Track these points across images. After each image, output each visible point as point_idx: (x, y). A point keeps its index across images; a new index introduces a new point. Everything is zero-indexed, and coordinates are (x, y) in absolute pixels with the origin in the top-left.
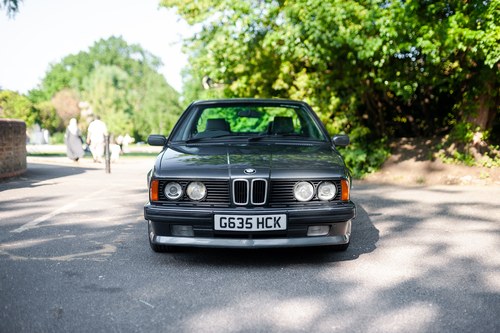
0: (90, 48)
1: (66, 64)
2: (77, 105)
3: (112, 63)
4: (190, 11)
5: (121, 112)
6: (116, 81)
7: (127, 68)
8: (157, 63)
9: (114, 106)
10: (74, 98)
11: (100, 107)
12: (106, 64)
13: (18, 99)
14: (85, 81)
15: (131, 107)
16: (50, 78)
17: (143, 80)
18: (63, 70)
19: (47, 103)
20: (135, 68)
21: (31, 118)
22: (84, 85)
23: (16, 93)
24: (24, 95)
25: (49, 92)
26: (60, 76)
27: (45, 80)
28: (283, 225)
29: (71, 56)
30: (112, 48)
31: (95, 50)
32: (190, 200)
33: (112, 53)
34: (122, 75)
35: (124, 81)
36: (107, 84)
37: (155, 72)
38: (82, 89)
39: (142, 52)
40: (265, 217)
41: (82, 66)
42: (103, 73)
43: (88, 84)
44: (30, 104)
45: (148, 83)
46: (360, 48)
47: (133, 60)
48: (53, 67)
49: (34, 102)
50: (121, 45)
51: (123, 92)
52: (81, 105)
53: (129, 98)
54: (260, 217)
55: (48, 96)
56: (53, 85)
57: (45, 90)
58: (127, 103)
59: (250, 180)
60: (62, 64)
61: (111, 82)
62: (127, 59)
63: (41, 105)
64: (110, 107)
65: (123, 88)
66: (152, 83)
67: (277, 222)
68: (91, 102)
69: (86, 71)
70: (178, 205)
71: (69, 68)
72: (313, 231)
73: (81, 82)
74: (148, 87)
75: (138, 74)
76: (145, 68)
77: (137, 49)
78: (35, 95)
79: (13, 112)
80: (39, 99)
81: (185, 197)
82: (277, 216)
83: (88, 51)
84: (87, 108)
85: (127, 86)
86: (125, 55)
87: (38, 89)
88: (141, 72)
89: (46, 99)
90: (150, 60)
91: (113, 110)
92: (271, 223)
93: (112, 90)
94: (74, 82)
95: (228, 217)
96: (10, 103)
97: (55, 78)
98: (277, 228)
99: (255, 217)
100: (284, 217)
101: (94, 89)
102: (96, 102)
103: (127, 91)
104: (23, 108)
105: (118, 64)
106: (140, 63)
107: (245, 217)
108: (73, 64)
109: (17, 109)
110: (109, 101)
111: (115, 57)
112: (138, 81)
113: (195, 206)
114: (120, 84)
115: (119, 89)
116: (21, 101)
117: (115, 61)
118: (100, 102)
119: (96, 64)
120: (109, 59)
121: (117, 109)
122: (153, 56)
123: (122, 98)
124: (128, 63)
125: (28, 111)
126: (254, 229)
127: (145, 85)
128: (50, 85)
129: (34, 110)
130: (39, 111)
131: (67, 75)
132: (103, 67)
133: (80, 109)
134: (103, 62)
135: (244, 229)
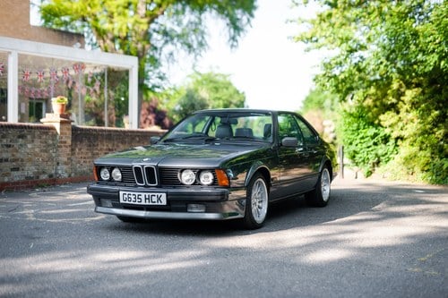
28: (164, 202)
32: (114, 181)
40: (151, 194)
54: (147, 194)
59: (143, 166)
67: (159, 199)
70: (107, 184)
72: (192, 208)
81: (111, 179)
82: (159, 194)
92: (155, 199)
95: (127, 193)
98: (159, 203)
99: (143, 194)
100: (164, 195)
107: (137, 194)
113: (116, 185)
126: (143, 203)
135: (137, 203)
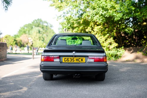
0: (32, 22)
1: (25, 27)
2: (28, 39)
3: (38, 26)
4: (59, 7)
5: (41, 41)
6: (39, 32)
7: (43, 28)
8: (51, 26)
9: (39, 39)
10: (27, 37)
11: (35, 39)
12: (36, 27)
13: (10, 37)
14: (30, 32)
15: (44, 39)
16: (20, 31)
17: (47, 31)
18: (24, 29)
19: (19, 38)
20: (45, 28)
21: (14, 43)
22: (30, 33)
23: (10, 36)
24: (12, 36)
25: (20, 35)
26: (23, 30)
27: (18, 32)
29: (26, 25)
30: (38, 22)
31: (33, 23)
33: (38, 23)
34: (41, 30)
35: (41, 32)
36: (37, 32)
37: (51, 29)
38: (30, 34)
39: (47, 23)
41: (29, 27)
42: (36, 29)
43: (31, 33)
44: (14, 39)
45: (49, 32)
46: (116, 17)
47: (44, 25)
48: (21, 28)
49: (15, 38)
50: (41, 21)
51: (41, 35)
52: (29, 39)
53: (43, 36)
55: (19, 36)
56: (21, 33)
57: (19, 35)
58: (43, 38)
60: (24, 27)
61: (38, 32)
62: (43, 25)
63: (17, 39)
64: (38, 39)
65: (41, 34)
66: (50, 32)
68: (32, 38)
69: (31, 29)
71: (26, 28)
73: (29, 32)
74: (49, 33)
75: (46, 30)
76: (48, 28)
77: (46, 22)
78: (16, 36)
79: (9, 41)
80: (17, 37)
83: (31, 23)
84: (31, 40)
85: (43, 33)
86: (42, 24)
87: (17, 34)
88: (47, 29)
89: (19, 37)
90: (49, 25)
91: (38, 40)
93: (38, 34)
94: (27, 32)
96: (8, 38)
97: (22, 31)
101: (33, 34)
102: (33, 38)
103: (42, 35)
104: (12, 40)
105: (40, 27)
106: (46, 26)
108: (27, 27)
109: (10, 40)
110: (37, 37)
111: (39, 25)
112: (46, 31)
114: (41, 33)
115: (40, 34)
116: (11, 38)
117: (39, 26)
118: (35, 38)
119: (34, 27)
120: (37, 25)
121: (40, 40)
122: (50, 24)
123: (41, 37)
124: (43, 26)
125: (13, 41)
127: (48, 33)
128: (20, 33)
129: (15, 40)
130: (17, 41)
131: (25, 30)
132: (36, 28)
133: (29, 40)
134: (36, 26)
